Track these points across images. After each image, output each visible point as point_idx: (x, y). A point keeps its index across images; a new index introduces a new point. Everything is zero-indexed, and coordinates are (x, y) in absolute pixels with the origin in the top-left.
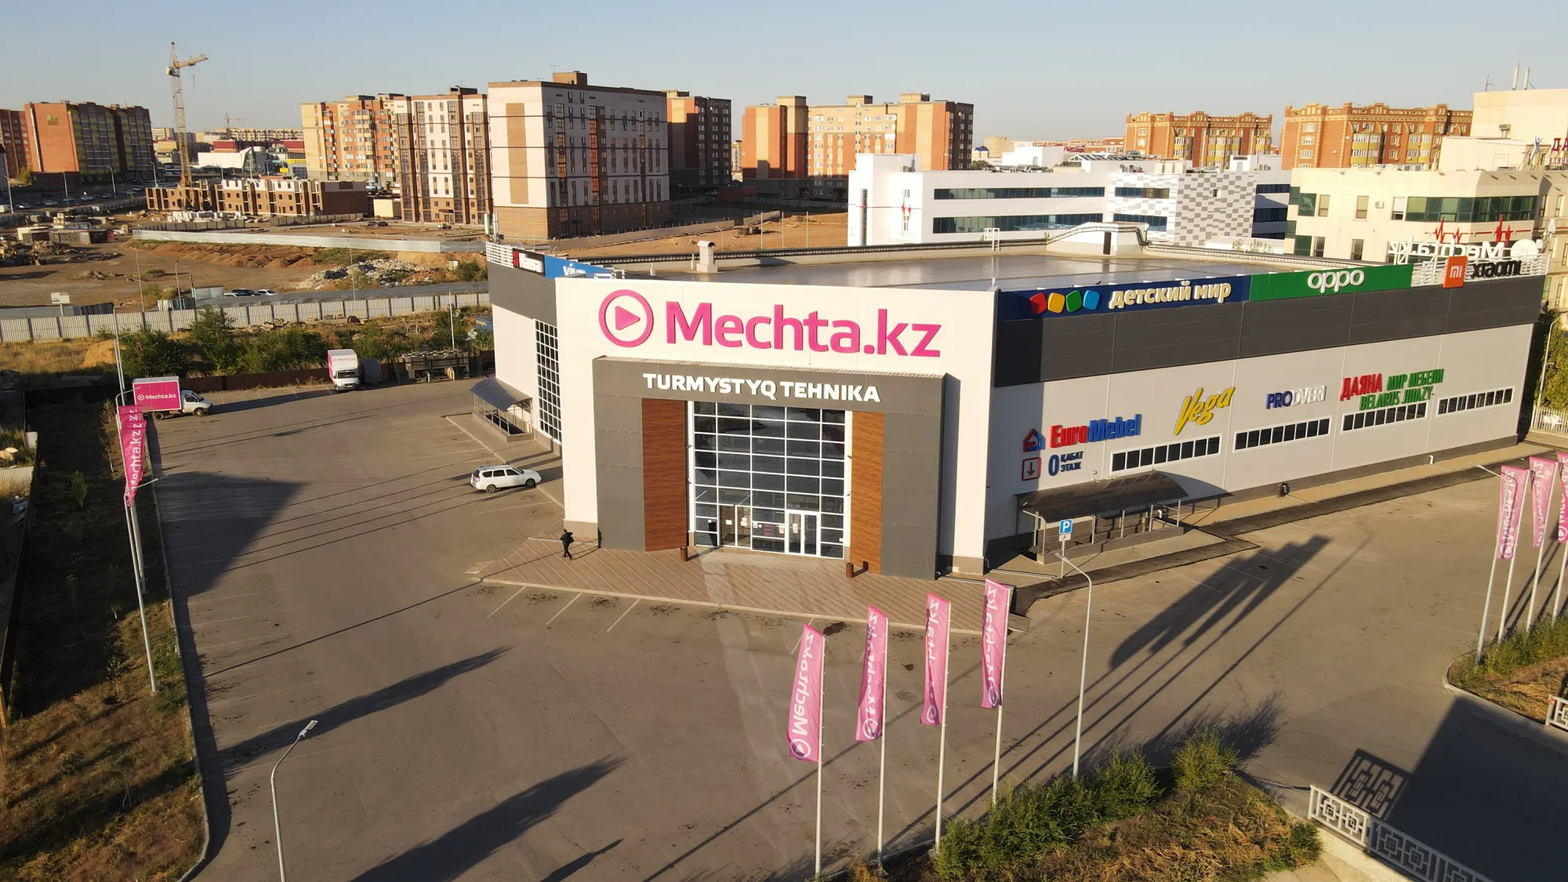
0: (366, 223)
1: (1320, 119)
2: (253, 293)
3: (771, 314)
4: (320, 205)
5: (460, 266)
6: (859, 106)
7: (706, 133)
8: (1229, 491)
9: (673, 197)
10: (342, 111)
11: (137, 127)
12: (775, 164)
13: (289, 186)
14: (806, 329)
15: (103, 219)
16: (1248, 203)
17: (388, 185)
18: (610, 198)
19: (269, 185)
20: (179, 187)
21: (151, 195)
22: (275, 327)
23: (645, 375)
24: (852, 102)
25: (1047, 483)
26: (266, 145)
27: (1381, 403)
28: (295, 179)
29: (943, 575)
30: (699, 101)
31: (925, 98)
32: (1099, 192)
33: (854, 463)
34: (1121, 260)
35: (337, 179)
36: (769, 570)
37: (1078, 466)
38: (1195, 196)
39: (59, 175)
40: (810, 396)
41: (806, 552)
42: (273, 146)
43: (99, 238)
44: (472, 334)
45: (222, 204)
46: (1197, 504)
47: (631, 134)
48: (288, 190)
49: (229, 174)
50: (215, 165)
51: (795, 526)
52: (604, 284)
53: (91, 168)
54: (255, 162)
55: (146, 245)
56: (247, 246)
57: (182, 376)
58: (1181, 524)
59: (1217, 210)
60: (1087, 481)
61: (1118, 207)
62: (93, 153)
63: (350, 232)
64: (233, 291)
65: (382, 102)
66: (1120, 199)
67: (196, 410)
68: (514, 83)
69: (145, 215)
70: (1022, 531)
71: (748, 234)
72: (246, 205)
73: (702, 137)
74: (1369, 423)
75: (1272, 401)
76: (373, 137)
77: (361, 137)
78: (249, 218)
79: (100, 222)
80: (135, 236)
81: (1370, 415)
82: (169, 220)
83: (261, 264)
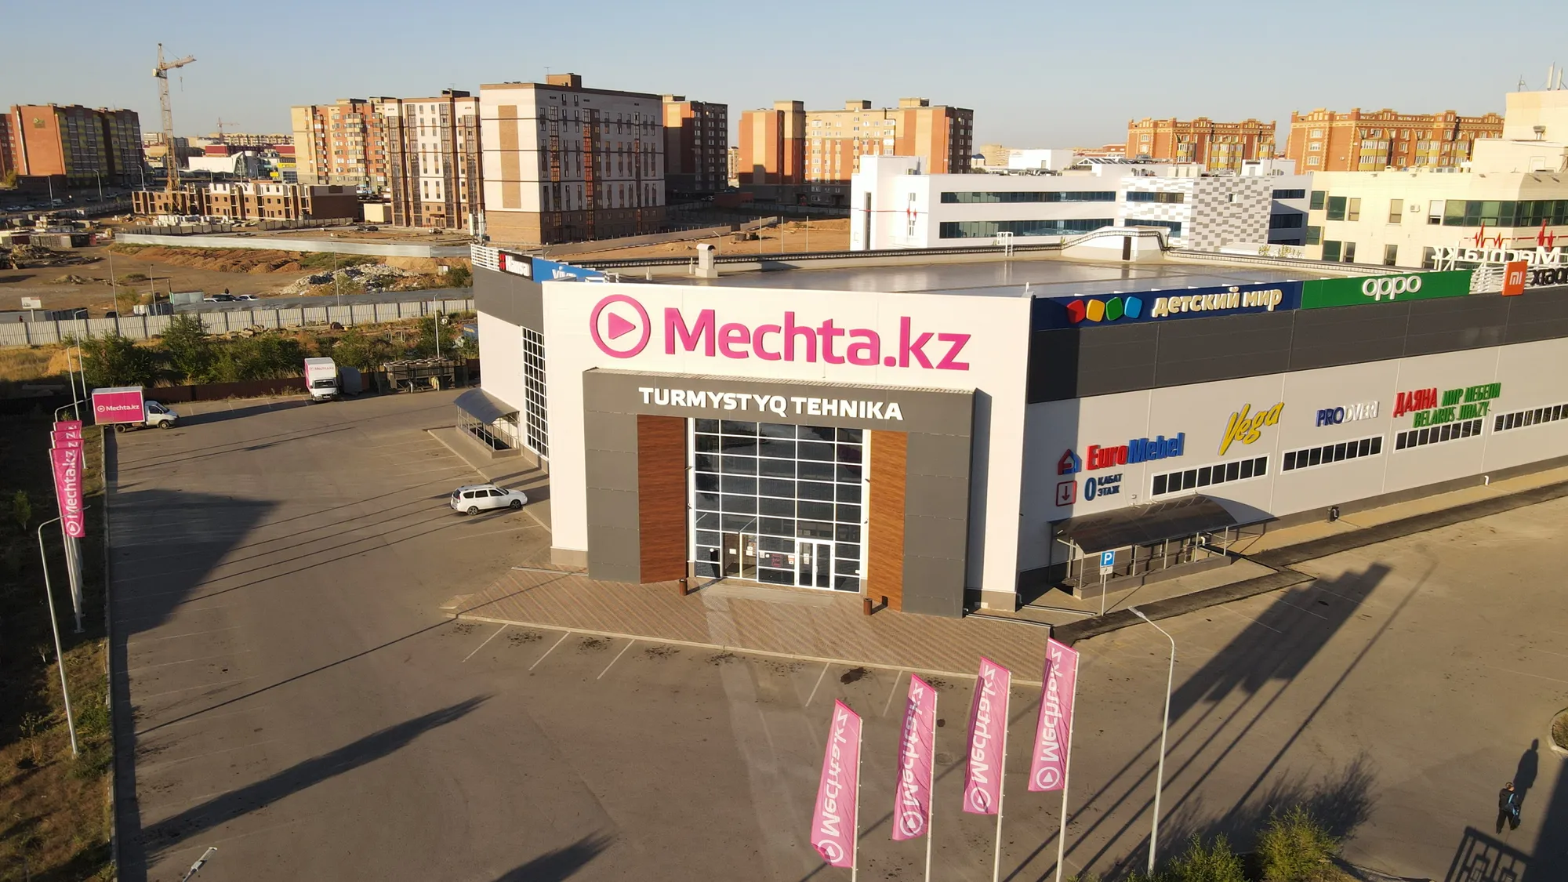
0: (355, 228)
1: (1327, 124)
2: (234, 298)
3: (781, 323)
4: (309, 209)
5: (450, 271)
6: (857, 111)
7: (702, 138)
8: (1276, 516)
9: (668, 202)
10: (333, 115)
11: (125, 130)
12: (772, 168)
13: (278, 190)
14: (820, 339)
15: (87, 223)
16: (1264, 208)
17: (380, 190)
18: (604, 203)
19: (258, 189)
20: (166, 191)
21: (137, 199)
22: (255, 334)
23: (641, 389)
24: (849, 107)
25: (1082, 508)
26: (258, 150)
27: (1436, 420)
28: (284, 183)
29: (971, 612)
30: (695, 106)
31: (924, 103)
32: (1110, 196)
33: (872, 488)
34: (1141, 266)
35: (327, 183)
36: (779, 606)
37: (1116, 490)
38: (1210, 201)
39: (44, 179)
40: (825, 413)
41: (818, 585)
42: (266, 151)
43: (80, 241)
44: (459, 342)
45: (209, 208)
46: (1241, 530)
47: (627, 138)
48: (275, 193)
49: (219, 178)
50: (206, 169)
51: (806, 556)
52: (596, 289)
53: (78, 172)
54: (246, 167)
55: (128, 249)
56: (232, 250)
57: (148, 385)
58: (1229, 553)
59: (1232, 215)
60: (1126, 506)
61: (1130, 212)
62: (81, 157)
63: (339, 236)
64: (214, 296)
65: (373, 105)
66: (1132, 204)
67: (162, 422)
68: (506, 85)
69: (130, 219)
70: (1056, 561)
71: (745, 239)
72: (234, 209)
73: (698, 142)
74: (1423, 442)
75: (1323, 418)
76: (364, 141)
77: (353, 142)
78: (236, 222)
79: (83, 226)
80: (117, 241)
81: (1424, 433)
82: (155, 223)
83: (246, 268)
